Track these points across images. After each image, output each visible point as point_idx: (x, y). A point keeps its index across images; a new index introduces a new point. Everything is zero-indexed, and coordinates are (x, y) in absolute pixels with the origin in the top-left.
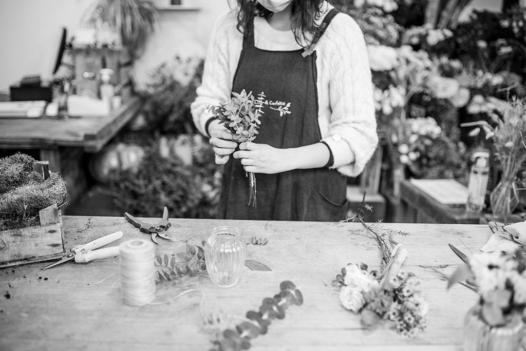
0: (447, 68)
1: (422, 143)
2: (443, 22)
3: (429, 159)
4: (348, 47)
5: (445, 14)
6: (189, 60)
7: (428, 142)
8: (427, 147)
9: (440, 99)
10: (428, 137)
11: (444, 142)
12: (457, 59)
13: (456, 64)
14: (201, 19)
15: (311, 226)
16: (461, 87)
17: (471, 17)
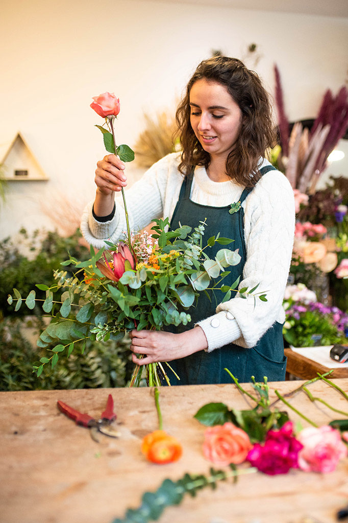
0: (311, 234)
1: (296, 310)
2: (302, 188)
3: (304, 327)
4: (271, 203)
5: (303, 180)
6: (36, 233)
7: (301, 309)
8: (301, 313)
9: (308, 265)
10: (300, 303)
11: (317, 308)
12: (321, 224)
13: (320, 229)
14: (47, 189)
15: (203, 390)
16: (328, 252)
17: (327, 184)
